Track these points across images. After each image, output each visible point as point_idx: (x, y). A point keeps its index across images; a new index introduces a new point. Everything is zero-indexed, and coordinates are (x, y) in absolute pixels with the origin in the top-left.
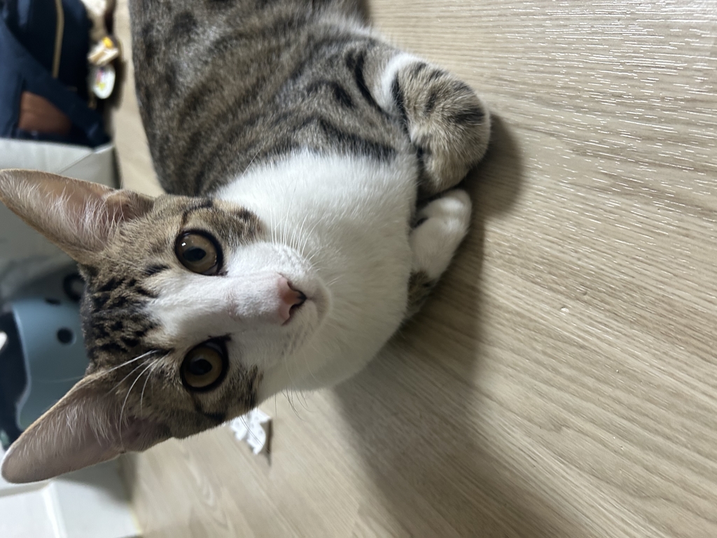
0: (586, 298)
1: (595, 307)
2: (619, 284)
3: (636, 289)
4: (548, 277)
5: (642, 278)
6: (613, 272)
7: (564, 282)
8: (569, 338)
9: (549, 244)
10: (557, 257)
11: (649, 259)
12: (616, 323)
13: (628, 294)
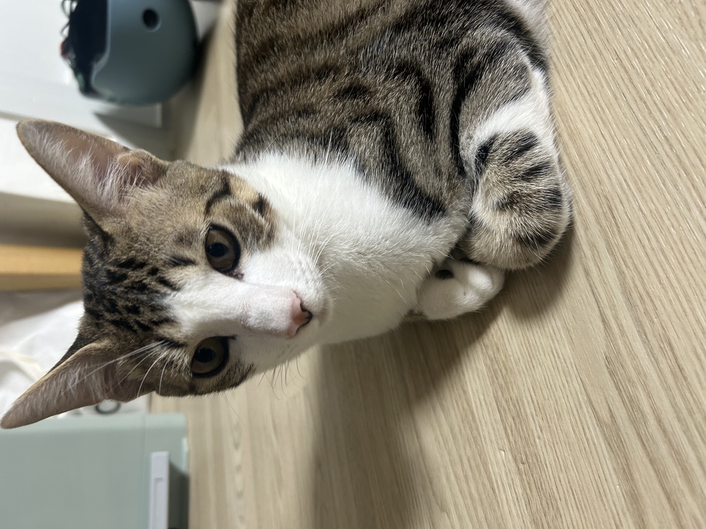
0: (521, 466)
1: (522, 480)
2: (548, 491)
3: (555, 508)
4: (511, 419)
5: (565, 508)
6: (552, 477)
7: (516, 437)
8: (490, 473)
9: (530, 399)
10: (527, 415)
11: (581, 505)
12: (525, 507)
13: (547, 504)
